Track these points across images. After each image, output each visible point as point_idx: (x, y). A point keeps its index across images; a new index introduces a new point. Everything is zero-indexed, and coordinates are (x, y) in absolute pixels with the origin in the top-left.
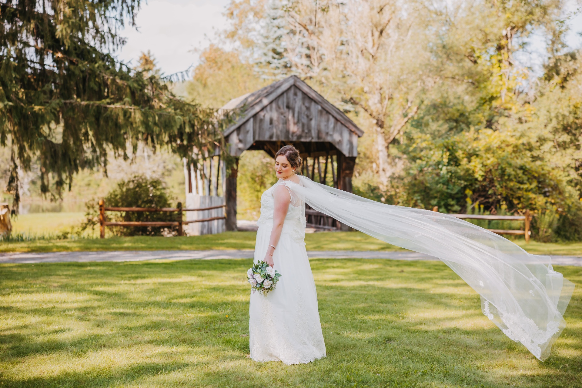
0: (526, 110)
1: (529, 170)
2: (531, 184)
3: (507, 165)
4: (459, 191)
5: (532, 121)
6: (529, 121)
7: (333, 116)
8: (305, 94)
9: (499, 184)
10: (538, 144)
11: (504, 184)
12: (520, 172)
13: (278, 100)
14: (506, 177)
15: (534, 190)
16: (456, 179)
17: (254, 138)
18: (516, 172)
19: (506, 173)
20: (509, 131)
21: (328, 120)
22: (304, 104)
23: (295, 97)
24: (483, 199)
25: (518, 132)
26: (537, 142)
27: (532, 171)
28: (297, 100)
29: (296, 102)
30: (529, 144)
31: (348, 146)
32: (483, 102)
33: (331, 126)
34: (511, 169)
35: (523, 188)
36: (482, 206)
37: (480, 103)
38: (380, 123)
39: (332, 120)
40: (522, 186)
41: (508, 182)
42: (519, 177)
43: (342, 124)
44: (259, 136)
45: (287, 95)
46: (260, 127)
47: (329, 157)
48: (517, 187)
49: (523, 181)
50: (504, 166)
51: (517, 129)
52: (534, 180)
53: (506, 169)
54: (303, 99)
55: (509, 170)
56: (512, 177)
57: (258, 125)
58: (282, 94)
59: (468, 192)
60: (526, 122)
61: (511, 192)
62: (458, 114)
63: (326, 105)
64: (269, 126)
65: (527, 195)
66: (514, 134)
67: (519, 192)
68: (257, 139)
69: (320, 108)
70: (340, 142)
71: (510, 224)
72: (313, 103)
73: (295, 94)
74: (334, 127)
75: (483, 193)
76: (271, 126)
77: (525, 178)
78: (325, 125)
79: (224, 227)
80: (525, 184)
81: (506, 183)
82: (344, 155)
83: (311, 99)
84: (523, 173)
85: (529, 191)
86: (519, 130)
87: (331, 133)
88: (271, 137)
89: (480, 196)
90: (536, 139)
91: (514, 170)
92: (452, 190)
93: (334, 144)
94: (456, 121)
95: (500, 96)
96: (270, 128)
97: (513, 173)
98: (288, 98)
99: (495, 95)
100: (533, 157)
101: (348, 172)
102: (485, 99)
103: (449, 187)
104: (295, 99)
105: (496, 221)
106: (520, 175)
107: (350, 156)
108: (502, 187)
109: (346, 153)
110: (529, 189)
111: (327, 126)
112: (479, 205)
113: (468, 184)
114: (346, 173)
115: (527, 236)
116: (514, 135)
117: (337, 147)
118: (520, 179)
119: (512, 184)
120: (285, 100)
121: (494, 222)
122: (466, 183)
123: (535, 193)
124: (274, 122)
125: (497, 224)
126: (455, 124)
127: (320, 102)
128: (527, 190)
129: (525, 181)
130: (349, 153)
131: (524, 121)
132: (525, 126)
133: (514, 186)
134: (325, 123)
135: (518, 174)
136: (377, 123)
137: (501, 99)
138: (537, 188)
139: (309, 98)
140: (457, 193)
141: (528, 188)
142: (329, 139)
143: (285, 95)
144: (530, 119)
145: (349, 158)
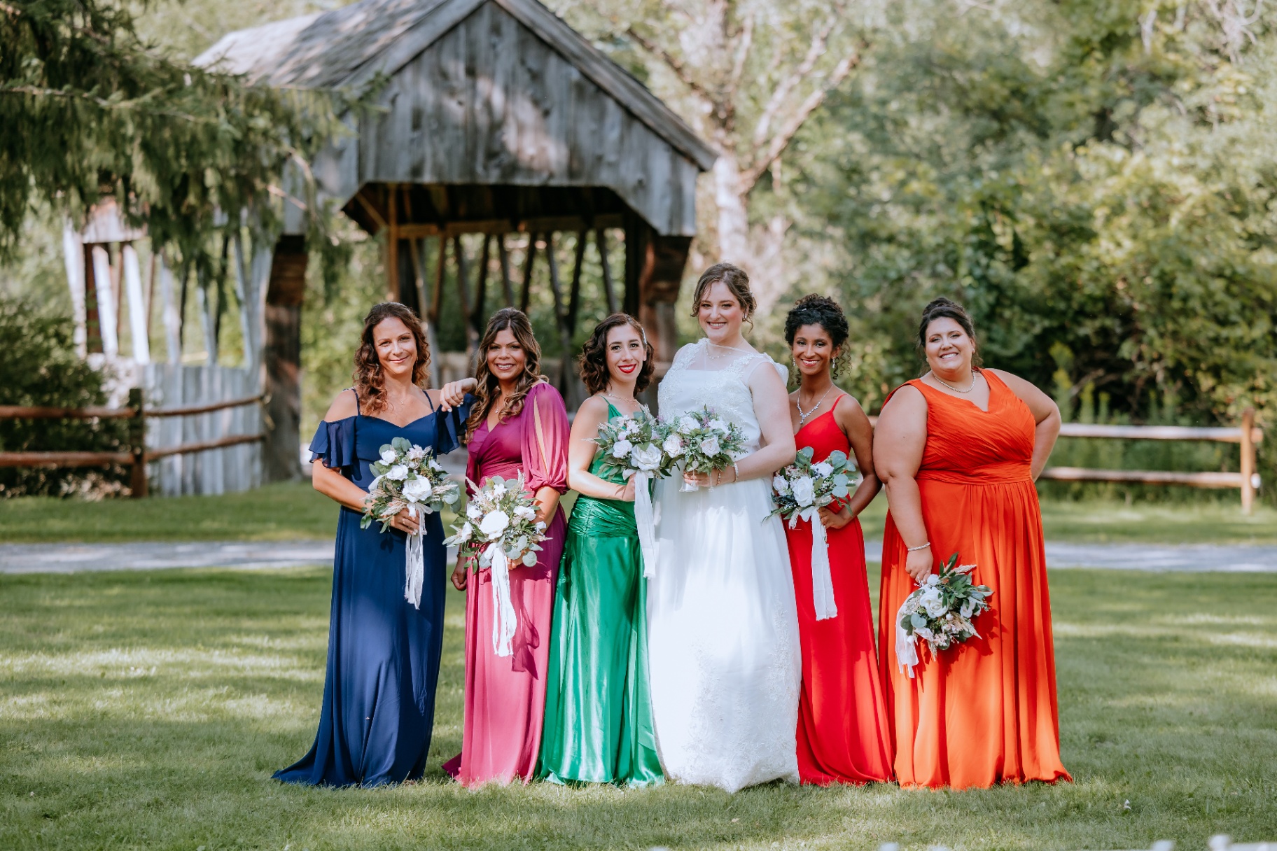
0: (1220, 82)
1: (1246, 280)
2: (1250, 324)
3: (1177, 265)
4: (1028, 347)
5: (1241, 119)
6: (1232, 118)
7: (618, 103)
8: (527, 31)
9: (1155, 326)
10: (1264, 194)
11: (1171, 326)
12: (1218, 285)
13: (440, 50)
14: (1176, 304)
15: (1262, 344)
16: (1017, 309)
17: (360, 175)
18: (1205, 286)
19: (1174, 290)
20: (1172, 153)
21: (601, 117)
22: (523, 62)
23: (495, 39)
24: (1100, 372)
25: (1204, 156)
26: (1259, 185)
27: (1255, 283)
28: (500, 48)
29: (496, 56)
30: (1236, 194)
31: (668, 202)
32: (1079, 51)
33: (613, 135)
34: (1192, 278)
35: (1227, 339)
36: (1104, 398)
37: (1071, 57)
38: (722, 115)
39: (614, 115)
40: (1225, 332)
41: (1182, 320)
42: (1216, 304)
43: (647, 127)
44: (377, 171)
45: (468, 31)
46: (380, 138)
47: (591, 235)
48: (1211, 334)
49: (1227, 315)
50: (1168, 268)
51: (1200, 144)
52: (1259, 312)
53: (1174, 279)
54: (522, 44)
55: (1184, 282)
56: (1195, 304)
57: (372, 133)
58: (454, 28)
59: (1060, 352)
60: (1221, 120)
61: (1194, 353)
62: (1005, 92)
63: (596, 67)
64: (409, 134)
65: (1240, 362)
66: (1191, 161)
67: (1217, 350)
68: (370, 176)
69: (575, 75)
70: (642, 186)
71: (1189, 453)
72: (553, 61)
73: (496, 30)
74: (622, 139)
75: (1101, 355)
76: (416, 135)
77: (1234, 305)
78: (594, 133)
79: (258, 467)
80: (1234, 324)
81: (1175, 321)
82: (654, 232)
83: (549, 47)
84: (1227, 291)
85: (1247, 347)
86: (1208, 149)
87: (611, 157)
88: (416, 171)
89: (1095, 364)
90: (1254, 178)
91: (1199, 282)
92: (1005, 345)
93: (621, 193)
94: (998, 115)
95: (1139, 35)
96: (412, 141)
97: (1198, 290)
98: (471, 44)
99: (1119, 31)
100: (1251, 237)
101: (663, 285)
102: (1088, 41)
103: (994, 336)
104: (494, 46)
105: (1146, 445)
106: (1220, 296)
107: (675, 232)
108: (1162, 335)
109: (660, 222)
110: (1247, 340)
111: (598, 134)
112: (1096, 394)
113: (1055, 324)
114: (658, 290)
115: (1247, 495)
116: (1193, 166)
117: (632, 202)
118: (1219, 310)
119: (1195, 324)
120: (462, 49)
121: (1138, 446)
122: (1047, 323)
123: (1262, 354)
124: (424, 122)
125: (1149, 452)
126: (995, 125)
127: (577, 58)
128: (1241, 346)
129: (1234, 317)
130: (671, 223)
131: (1212, 117)
132: (1222, 133)
133: (1199, 332)
134: (593, 126)
135: (1211, 294)
136: (714, 115)
137: (1141, 45)
138: (1270, 338)
139: (541, 41)
140: (1020, 356)
141: (1242, 338)
142: (605, 178)
143: (462, 31)
144: (1236, 111)
145: (670, 239)
